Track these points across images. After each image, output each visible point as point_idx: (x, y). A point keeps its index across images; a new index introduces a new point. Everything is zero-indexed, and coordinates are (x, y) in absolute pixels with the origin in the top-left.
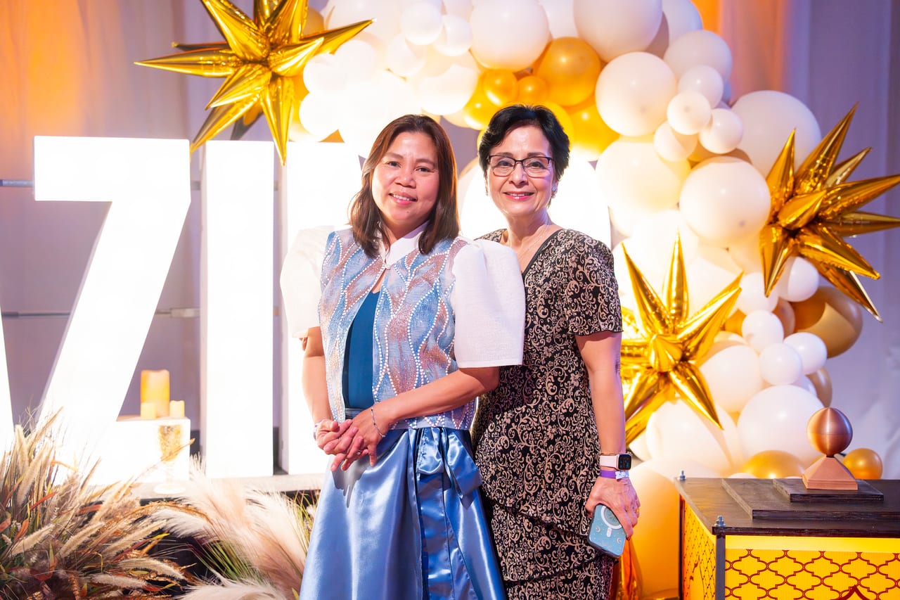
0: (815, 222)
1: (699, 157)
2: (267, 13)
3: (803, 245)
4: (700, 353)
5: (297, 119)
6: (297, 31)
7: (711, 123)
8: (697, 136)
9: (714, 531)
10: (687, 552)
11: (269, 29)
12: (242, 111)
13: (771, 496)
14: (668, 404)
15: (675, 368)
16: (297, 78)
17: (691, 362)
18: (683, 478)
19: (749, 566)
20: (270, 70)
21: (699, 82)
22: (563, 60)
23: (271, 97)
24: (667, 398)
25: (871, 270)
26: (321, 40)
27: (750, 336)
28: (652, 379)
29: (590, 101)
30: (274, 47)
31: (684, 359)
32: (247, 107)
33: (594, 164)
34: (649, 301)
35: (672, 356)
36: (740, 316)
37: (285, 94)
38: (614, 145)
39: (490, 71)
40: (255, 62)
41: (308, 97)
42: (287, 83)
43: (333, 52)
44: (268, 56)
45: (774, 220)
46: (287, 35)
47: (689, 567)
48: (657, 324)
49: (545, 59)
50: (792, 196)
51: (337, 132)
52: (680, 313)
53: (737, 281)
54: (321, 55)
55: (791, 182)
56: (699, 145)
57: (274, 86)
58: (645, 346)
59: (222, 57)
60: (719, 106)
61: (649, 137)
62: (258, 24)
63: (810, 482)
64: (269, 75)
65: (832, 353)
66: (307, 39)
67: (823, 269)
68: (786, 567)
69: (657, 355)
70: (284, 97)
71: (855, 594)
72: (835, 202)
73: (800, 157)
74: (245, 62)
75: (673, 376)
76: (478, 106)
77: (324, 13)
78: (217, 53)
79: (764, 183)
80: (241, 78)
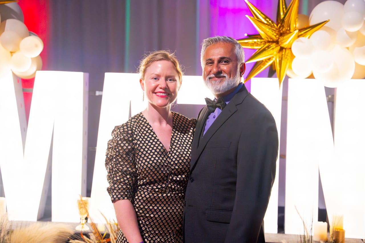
2: (282, 18)
5: (290, 68)
6: (292, 27)
11: (280, 27)
12: (268, 64)
16: (290, 48)
20: (279, 45)
23: (279, 58)
30: (282, 35)
32: (270, 62)
37: (286, 56)
40: (273, 42)
41: (295, 59)
42: (287, 51)
43: (309, 38)
44: (279, 39)
46: (288, 29)
51: (312, 74)
54: (301, 38)
57: (281, 53)
59: (259, 40)
62: (277, 25)
64: (278, 48)
70: (285, 58)
74: (269, 42)
80: (264, 50)
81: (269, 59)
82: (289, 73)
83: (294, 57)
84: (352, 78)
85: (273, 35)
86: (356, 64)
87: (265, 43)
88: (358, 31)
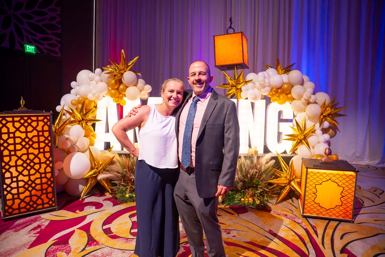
0: (329, 115)
1: (309, 103)
2: (236, 78)
3: (327, 119)
4: (308, 137)
5: (240, 95)
6: (241, 81)
7: (311, 97)
8: (309, 99)
9: (306, 168)
10: (302, 171)
12: (232, 94)
13: (317, 162)
14: (302, 145)
15: (303, 139)
16: (241, 89)
17: (306, 138)
18: (303, 158)
19: (312, 174)
21: (309, 90)
22: (286, 86)
23: (236, 92)
24: (302, 144)
25: (338, 124)
26: (244, 83)
27: (317, 134)
28: (299, 141)
29: (290, 93)
30: (237, 84)
31: (305, 138)
32: (233, 93)
33: (291, 104)
34: (299, 127)
35: (302, 137)
36: (315, 130)
37: (239, 91)
38: (294, 101)
39: (273, 88)
40: (234, 86)
41: (242, 92)
43: (247, 85)
45: (322, 114)
46: (239, 82)
47: (302, 173)
48: (300, 131)
49: (283, 86)
50: (325, 110)
51: (247, 98)
52: (305, 130)
53: (315, 125)
54: (245, 85)
55: (325, 108)
56: (309, 101)
57: (237, 90)
58: (298, 135)
60: (312, 94)
61: (300, 99)
62: (235, 80)
63: (324, 160)
64: (236, 88)
65: (331, 137)
66: (242, 83)
67: (330, 123)
68: (318, 175)
69: (300, 137)
71: (330, 180)
72: (333, 112)
73: (327, 103)
74: (232, 86)
75: (303, 140)
76: (271, 94)
77: (246, 79)
78: (228, 85)
79: (320, 108)
80: (232, 89)
81: (232, 92)
82: (239, 98)
83: (242, 91)
84: (260, 99)
85: (234, 84)
86: (262, 95)
87: (231, 87)
88: (263, 84)
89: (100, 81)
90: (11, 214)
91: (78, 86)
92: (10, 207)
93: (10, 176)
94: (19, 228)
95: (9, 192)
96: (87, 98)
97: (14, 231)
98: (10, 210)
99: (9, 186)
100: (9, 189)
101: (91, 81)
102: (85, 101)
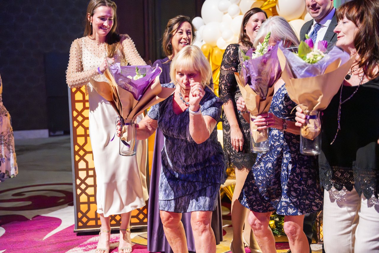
89: (239, 13)
90: (85, 225)
91: (205, 24)
92: (84, 215)
93: (85, 167)
94: (90, 247)
95: (83, 191)
96: (216, 47)
97: (84, 249)
98: (84, 220)
99: (83, 181)
100: (83, 186)
101: (225, 14)
102: (213, 51)
